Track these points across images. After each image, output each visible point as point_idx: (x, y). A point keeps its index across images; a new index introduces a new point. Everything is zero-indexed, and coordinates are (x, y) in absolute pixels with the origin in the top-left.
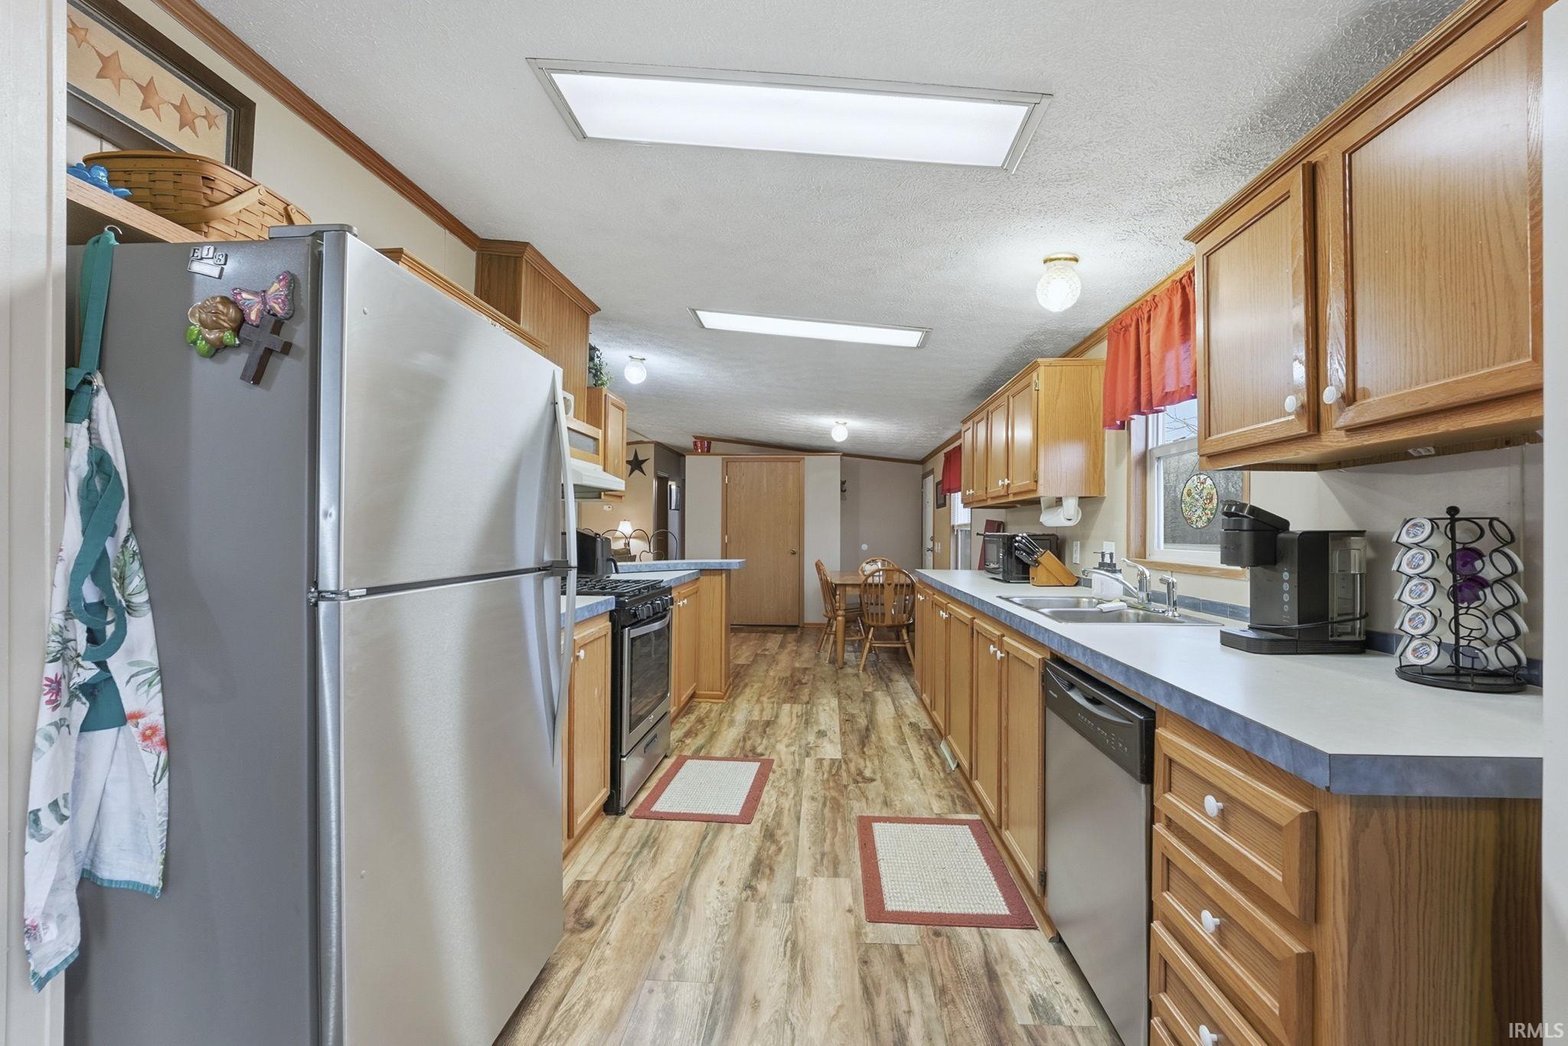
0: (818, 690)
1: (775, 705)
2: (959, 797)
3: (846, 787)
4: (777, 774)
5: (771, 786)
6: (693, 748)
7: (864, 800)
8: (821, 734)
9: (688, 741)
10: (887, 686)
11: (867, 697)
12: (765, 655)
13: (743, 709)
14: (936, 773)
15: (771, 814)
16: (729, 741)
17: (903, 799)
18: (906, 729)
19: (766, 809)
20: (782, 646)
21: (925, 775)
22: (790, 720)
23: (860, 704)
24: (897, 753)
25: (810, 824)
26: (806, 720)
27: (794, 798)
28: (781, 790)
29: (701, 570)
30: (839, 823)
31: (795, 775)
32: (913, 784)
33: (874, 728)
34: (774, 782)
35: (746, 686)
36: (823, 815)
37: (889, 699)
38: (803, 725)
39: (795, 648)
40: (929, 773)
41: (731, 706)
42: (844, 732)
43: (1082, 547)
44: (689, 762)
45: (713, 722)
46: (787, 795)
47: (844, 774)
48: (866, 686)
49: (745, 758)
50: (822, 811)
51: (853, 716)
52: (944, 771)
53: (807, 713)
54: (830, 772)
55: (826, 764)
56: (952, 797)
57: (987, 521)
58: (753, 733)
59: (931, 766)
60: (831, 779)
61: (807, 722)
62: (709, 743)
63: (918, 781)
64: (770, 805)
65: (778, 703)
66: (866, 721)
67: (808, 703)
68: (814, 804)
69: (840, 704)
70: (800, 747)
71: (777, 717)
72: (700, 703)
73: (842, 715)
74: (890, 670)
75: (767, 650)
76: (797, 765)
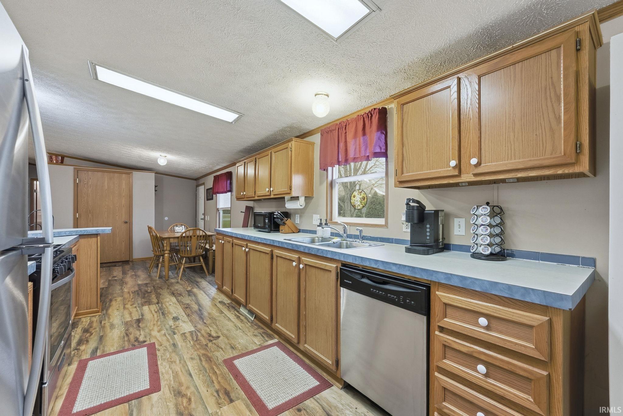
0: (160, 294)
1: (138, 309)
2: (264, 333)
3: (206, 345)
4: (162, 351)
5: (162, 360)
6: (90, 351)
7: (220, 350)
8: (176, 319)
9: (82, 347)
10: (197, 285)
11: (190, 293)
12: (116, 280)
13: (116, 316)
14: (246, 324)
15: (172, 378)
16: (116, 339)
17: (239, 342)
18: (219, 305)
19: (166, 377)
20: (124, 273)
21: (242, 326)
22: (152, 315)
23: (188, 297)
24: (222, 319)
25: (199, 375)
26: (162, 313)
27: (180, 363)
28: (169, 360)
29: (79, 235)
30: (214, 367)
31: (173, 347)
32: (239, 333)
33: (203, 309)
34: (162, 357)
35: (111, 301)
36: (203, 367)
37: (202, 292)
38: (161, 316)
39: (133, 273)
40: (243, 325)
41: (107, 315)
42: (189, 315)
43: (301, 217)
44: (91, 363)
45: (98, 329)
46: (175, 362)
47: (202, 338)
48: (186, 287)
49: (134, 347)
50: (202, 364)
51: (188, 304)
52: (249, 322)
53: (161, 309)
54: (193, 339)
55: (188, 335)
56: (260, 333)
57: (246, 206)
58: (131, 330)
59: (242, 321)
60: (196, 343)
61: (163, 314)
62: (101, 344)
63: (240, 330)
64: (167, 373)
65: (139, 307)
66: (197, 306)
67: (158, 303)
68: (195, 362)
69: (177, 300)
70: (167, 330)
71: (142, 315)
72: (80, 318)
73: (182, 305)
74: (194, 277)
75: (115, 277)
76: (171, 341)
